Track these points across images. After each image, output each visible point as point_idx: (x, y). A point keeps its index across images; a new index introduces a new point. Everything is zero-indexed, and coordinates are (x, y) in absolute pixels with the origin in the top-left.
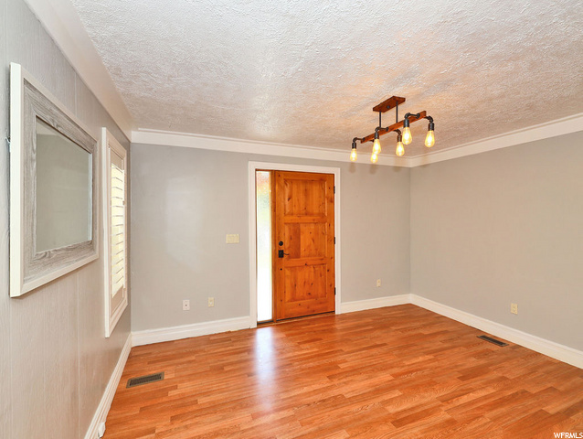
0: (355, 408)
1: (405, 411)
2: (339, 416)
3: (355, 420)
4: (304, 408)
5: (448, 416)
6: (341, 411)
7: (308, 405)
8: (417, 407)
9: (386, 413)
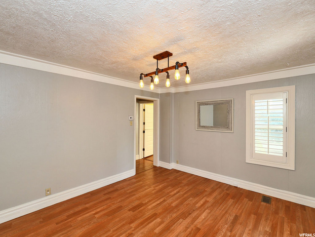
0: (174, 215)
1: (152, 221)
2: (179, 210)
3: (172, 210)
4: (194, 209)
5: (132, 225)
6: (180, 212)
7: (194, 210)
8: (146, 225)
9: (161, 217)
